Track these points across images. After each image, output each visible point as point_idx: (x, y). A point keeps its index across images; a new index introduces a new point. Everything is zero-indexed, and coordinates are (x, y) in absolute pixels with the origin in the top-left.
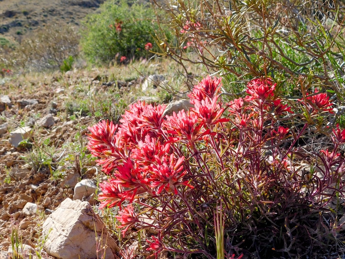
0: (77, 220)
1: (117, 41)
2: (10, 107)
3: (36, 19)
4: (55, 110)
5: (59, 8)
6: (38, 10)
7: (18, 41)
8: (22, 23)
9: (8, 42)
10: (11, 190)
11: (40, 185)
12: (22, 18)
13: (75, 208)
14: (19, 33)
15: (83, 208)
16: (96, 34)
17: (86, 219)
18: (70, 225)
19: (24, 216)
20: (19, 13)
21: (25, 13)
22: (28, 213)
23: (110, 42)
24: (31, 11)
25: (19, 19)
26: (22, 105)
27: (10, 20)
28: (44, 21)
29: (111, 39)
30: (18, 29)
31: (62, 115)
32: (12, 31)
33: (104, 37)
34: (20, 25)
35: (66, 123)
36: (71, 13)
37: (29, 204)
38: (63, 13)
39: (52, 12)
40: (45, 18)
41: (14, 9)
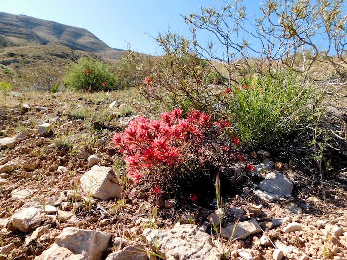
0: (105, 177)
1: (86, 79)
2: (30, 111)
3: (29, 60)
4: (59, 115)
5: (43, 56)
6: (30, 55)
7: (16, 71)
8: (19, 61)
9: (9, 71)
10: (44, 159)
11: (64, 157)
12: (20, 58)
13: (103, 170)
14: (17, 67)
15: (108, 171)
16: (74, 74)
17: (111, 177)
18: (101, 179)
19: (59, 174)
20: (18, 55)
21: (22, 56)
22: (61, 172)
23: (83, 80)
24: (26, 55)
25: (18, 59)
26: (38, 110)
27: (12, 59)
28: (33, 62)
29: (83, 78)
30: (17, 64)
31: (65, 118)
32: (12, 64)
33: (79, 77)
34: (18, 62)
35: (68, 122)
36: (50, 60)
37: (60, 167)
38: (46, 59)
39: (39, 57)
40: (34, 60)
41: (15, 53)
